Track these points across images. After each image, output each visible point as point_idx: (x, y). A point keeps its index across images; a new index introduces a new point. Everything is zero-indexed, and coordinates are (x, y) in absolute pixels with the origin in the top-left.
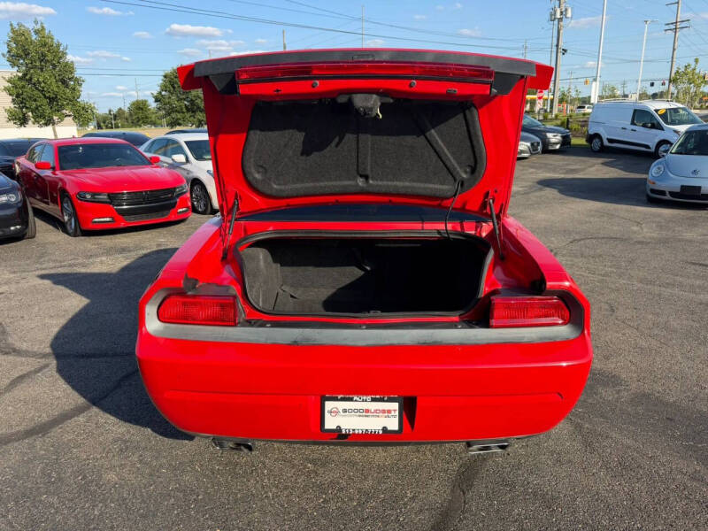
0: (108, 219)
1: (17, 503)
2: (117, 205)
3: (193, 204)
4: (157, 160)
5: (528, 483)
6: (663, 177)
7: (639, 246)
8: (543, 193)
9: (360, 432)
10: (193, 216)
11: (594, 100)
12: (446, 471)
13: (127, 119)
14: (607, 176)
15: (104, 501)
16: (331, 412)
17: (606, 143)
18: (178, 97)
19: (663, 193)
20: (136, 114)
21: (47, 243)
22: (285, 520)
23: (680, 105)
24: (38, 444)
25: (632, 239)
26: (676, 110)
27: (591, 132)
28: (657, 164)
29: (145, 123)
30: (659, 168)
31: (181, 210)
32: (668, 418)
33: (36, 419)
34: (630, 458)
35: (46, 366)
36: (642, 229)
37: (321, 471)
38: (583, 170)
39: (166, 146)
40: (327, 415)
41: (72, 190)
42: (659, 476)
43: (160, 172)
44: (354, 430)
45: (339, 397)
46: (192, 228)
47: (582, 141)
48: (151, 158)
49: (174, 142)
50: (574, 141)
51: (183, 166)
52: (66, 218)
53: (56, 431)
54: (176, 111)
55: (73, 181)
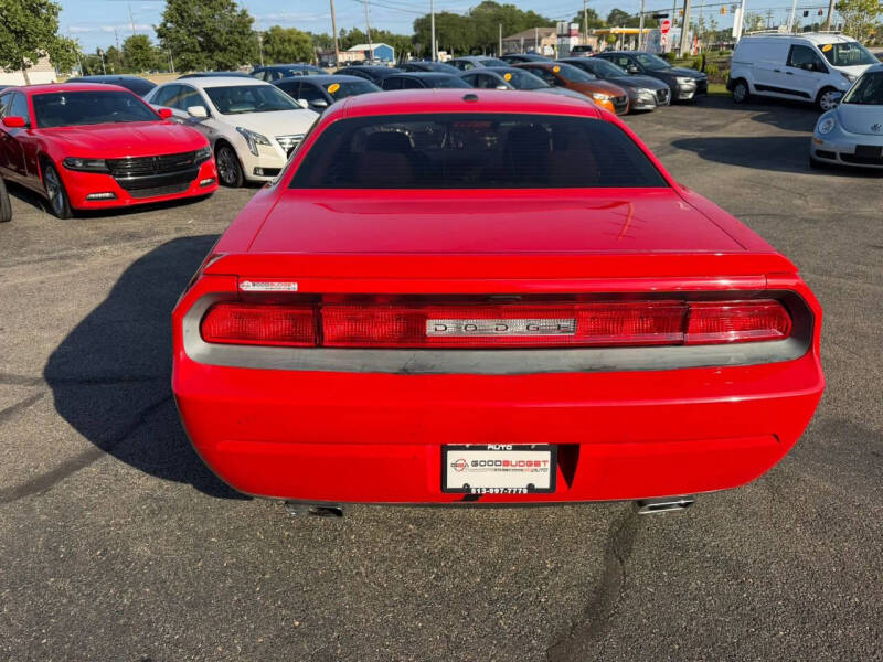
0: (108, 195)
1: (14, 590)
2: (120, 176)
3: (219, 174)
4: (168, 114)
5: (704, 545)
6: (834, 134)
7: (807, 225)
8: (675, 156)
9: (497, 491)
10: (220, 190)
11: (736, 34)
12: (593, 531)
13: (121, 61)
14: (755, 135)
15: (134, 585)
16: (455, 465)
17: (753, 91)
18: (189, 30)
19: (832, 155)
20: (133, 54)
21: (27, 228)
22: (386, 605)
23: (852, 40)
24: (37, 505)
25: (795, 216)
26: (845, 46)
27: (734, 76)
28: (826, 117)
29: (146, 67)
30: (829, 123)
31: (204, 182)
32: (874, 453)
33: (31, 470)
34: (831, 508)
35: (40, 396)
36: (807, 203)
37: (428, 534)
38: (724, 126)
39: (179, 94)
40: (450, 470)
41: (56, 155)
42: (874, 532)
43: (174, 130)
44: (488, 489)
45: (468, 445)
46: (219, 205)
47: (722, 89)
48: (159, 111)
49: (190, 89)
50: (712, 88)
51: (203, 123)
52: (51, 194)
53: (60, 487)
54: (188, 50)
55: (57, 143)
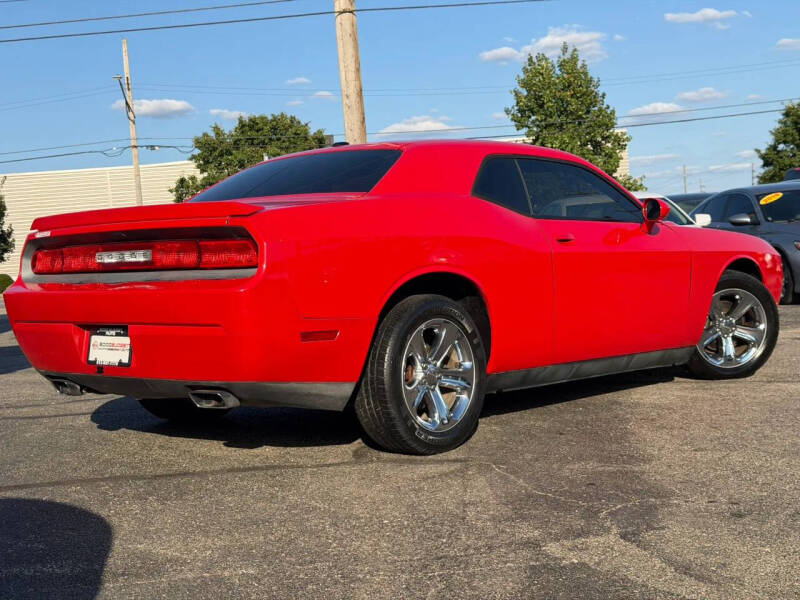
9: (106, 364)
16: (93, 346)
40: (91, 348)
44: (103, 362)
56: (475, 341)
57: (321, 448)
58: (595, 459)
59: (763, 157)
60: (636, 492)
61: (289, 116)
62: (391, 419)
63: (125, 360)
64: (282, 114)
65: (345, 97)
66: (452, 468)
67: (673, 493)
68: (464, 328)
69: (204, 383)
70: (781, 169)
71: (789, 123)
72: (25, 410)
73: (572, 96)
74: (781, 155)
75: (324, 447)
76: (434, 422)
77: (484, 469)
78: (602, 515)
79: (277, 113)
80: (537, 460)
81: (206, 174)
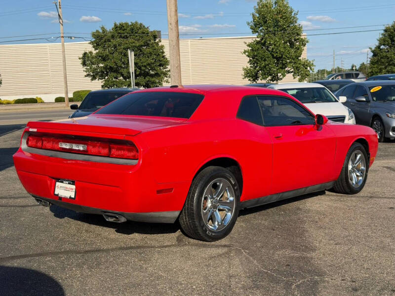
40: (56, 188)
44: (62, 195)
56: (235, 188)
57: (161, 235)
58: (290, 248)
59: (373, 52)
60: (309, 272)
61: (139, 23)
62: (196, 227)
63: (73, 196)
64: (136, 22)
65: (169, 24)
66: (223, 251)
67: (325, 273)
68: (231, 182)
69: (110, 211)
70: (381, 58)
71: (386, 35)
72: (19, 200)
73: (281, 18)
74: (382, 51)
75: (163, 234)
76: (215, 227)
77: (238, 252)
78: (293, 287)
79: (134, 22)
80: (262, 247)
81: (97, 51)
